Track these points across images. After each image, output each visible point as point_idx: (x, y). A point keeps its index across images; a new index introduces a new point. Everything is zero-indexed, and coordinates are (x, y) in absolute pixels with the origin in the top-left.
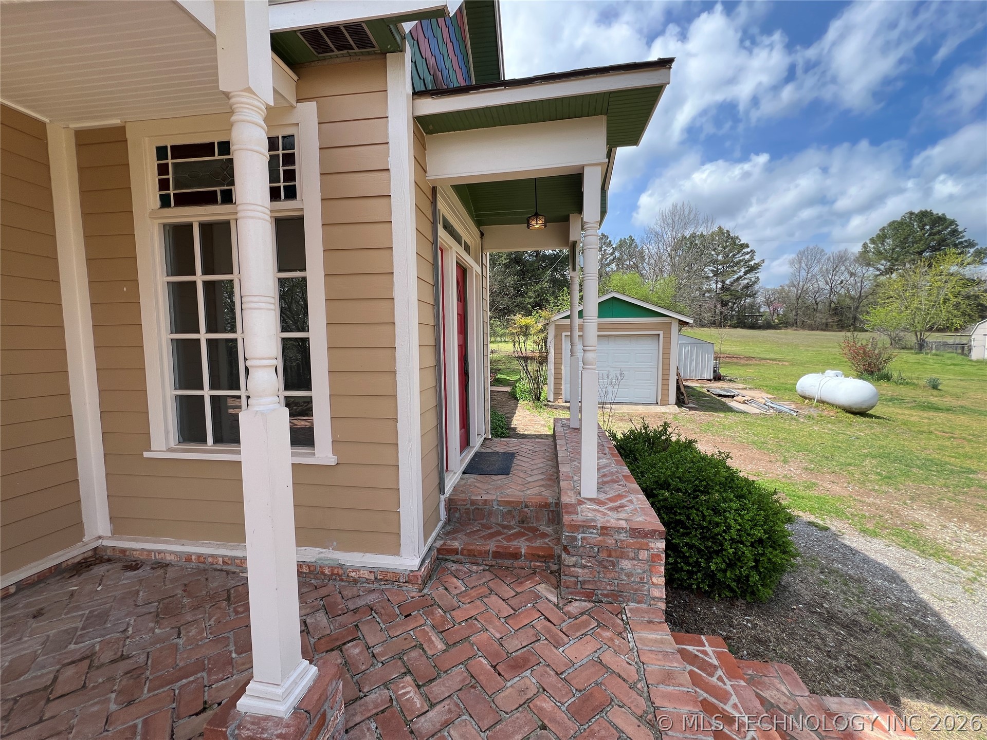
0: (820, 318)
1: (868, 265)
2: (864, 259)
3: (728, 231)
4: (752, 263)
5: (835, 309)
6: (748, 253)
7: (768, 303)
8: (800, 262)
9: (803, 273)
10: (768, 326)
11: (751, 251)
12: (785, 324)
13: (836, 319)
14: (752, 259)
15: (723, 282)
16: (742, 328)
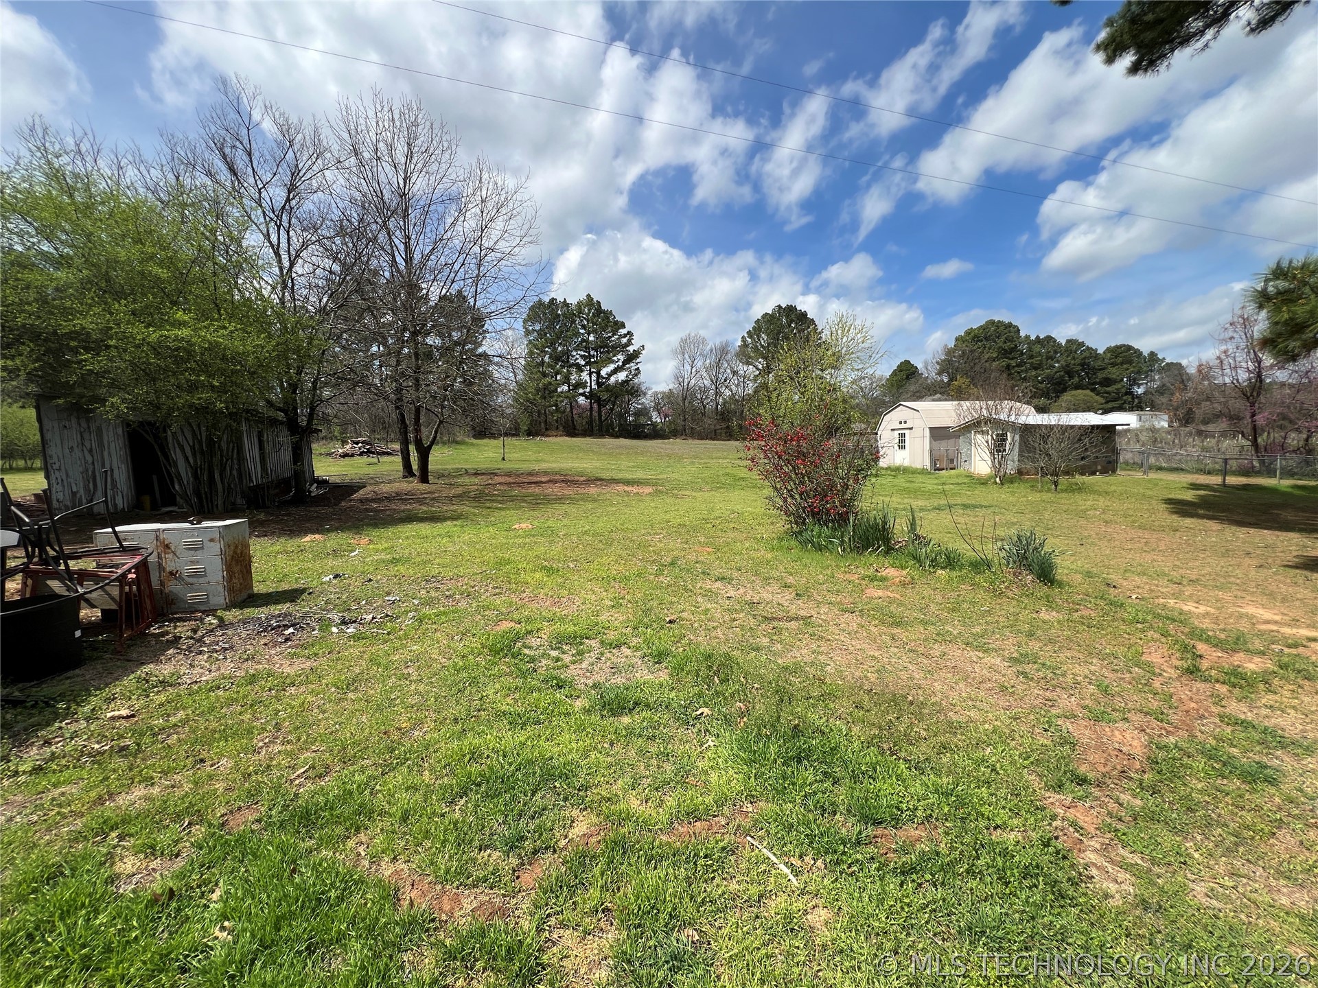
0: (709, 423)
1: (748, 363)
2: (745, 354)
3: (598, 302)
4: (631, 349)
5: (723, 413)
6: (625, 336)
7: (657, 408)
8: (683, 353)
9: (688, 367)
10: (656, 434)
11: (629, 333)
12: (674, 433)
13: (724, 425)
14: (629, 343)
15: (598, 373)
16: (625, 437)
